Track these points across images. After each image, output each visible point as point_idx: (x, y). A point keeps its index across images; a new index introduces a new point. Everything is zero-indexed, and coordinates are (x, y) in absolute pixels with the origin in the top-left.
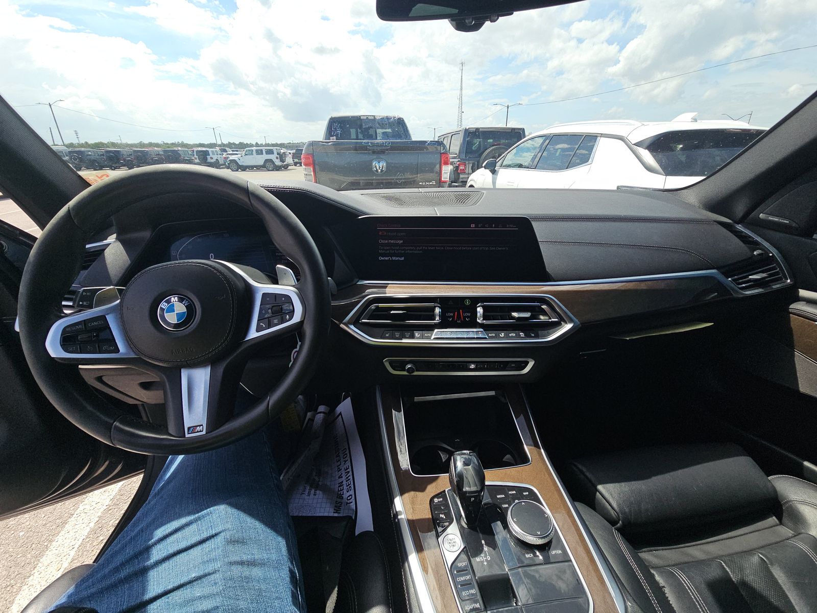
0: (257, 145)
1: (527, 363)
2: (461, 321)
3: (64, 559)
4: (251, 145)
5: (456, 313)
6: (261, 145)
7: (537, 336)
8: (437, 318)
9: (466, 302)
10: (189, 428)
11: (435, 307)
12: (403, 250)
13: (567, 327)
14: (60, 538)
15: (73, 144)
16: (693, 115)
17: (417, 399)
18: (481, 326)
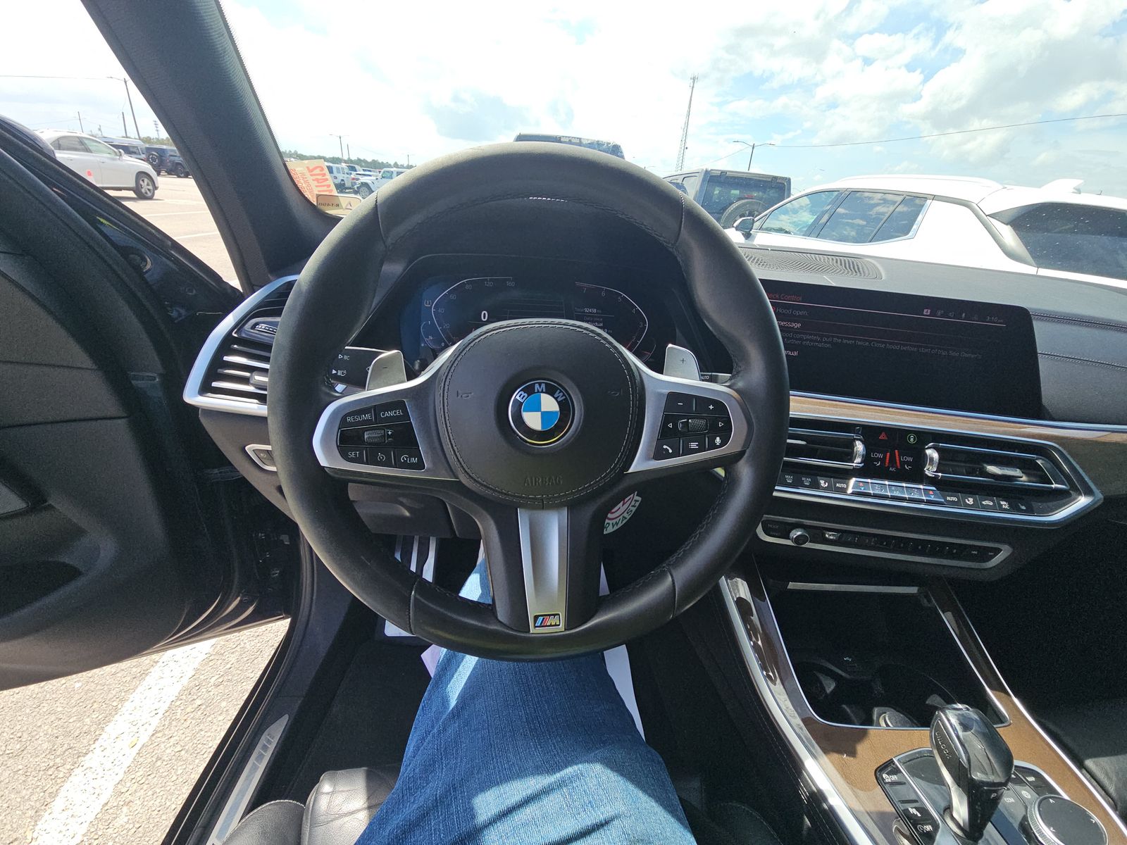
0: (396, 165)
1: (998, 551)
2: (897, 468)
3: (142, 729)
4: (389, 166)
5: (888, 454)
6: (402, 167)
7: (1030, 511)
8: (858, 460)
9: (909, 439)
10: (536, 618)
11: (854, 440)
12: (800, 339)
13: (1082, 501)
14: (136, 696)
15: (150, 139)
16: (1077, 182)
17: (792, 585)
18: (933, 481)
